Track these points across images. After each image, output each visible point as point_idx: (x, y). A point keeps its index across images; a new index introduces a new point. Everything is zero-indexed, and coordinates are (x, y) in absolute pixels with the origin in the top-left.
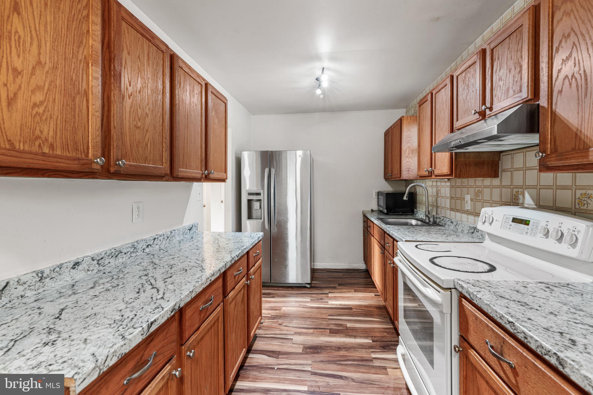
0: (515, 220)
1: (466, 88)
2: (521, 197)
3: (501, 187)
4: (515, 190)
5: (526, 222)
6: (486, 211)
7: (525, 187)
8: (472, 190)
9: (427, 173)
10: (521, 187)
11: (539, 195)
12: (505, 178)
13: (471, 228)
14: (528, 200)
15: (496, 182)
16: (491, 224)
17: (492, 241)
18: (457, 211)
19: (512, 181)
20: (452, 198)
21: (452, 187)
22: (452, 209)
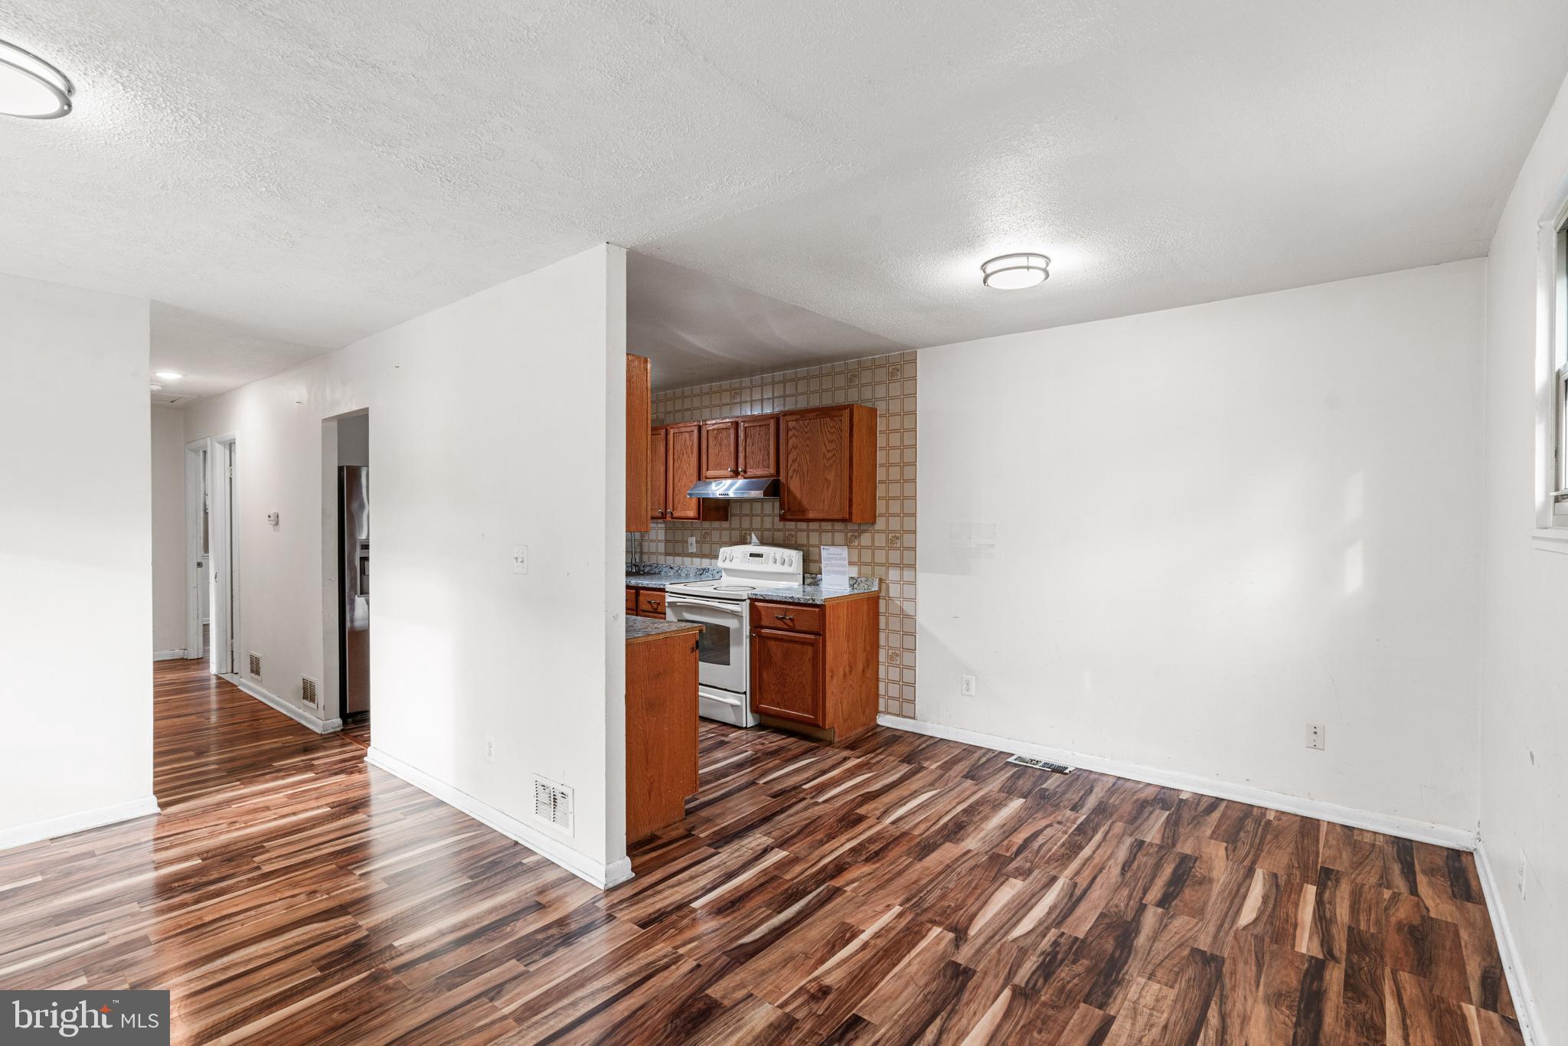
0: (752, 555)
1: (718, 444)
2: (748, 537)
3: (731, 529)
4: (743, 532)
5: (760, 556)
6: (724, 551)
7: (751, 529)
8: (697, 533)
9: (660, 515)
10: (749, 529)
11: (762, 535)
12: (735, 522)
13: (699, 570)
14: (754, 539)
15: (725, 524)
16: (731, 561)
17: (729, 575)
18: (678, 555)
19: (740, 524)
20: (667, 541)
21: (667, 529)
22: (667, 554)
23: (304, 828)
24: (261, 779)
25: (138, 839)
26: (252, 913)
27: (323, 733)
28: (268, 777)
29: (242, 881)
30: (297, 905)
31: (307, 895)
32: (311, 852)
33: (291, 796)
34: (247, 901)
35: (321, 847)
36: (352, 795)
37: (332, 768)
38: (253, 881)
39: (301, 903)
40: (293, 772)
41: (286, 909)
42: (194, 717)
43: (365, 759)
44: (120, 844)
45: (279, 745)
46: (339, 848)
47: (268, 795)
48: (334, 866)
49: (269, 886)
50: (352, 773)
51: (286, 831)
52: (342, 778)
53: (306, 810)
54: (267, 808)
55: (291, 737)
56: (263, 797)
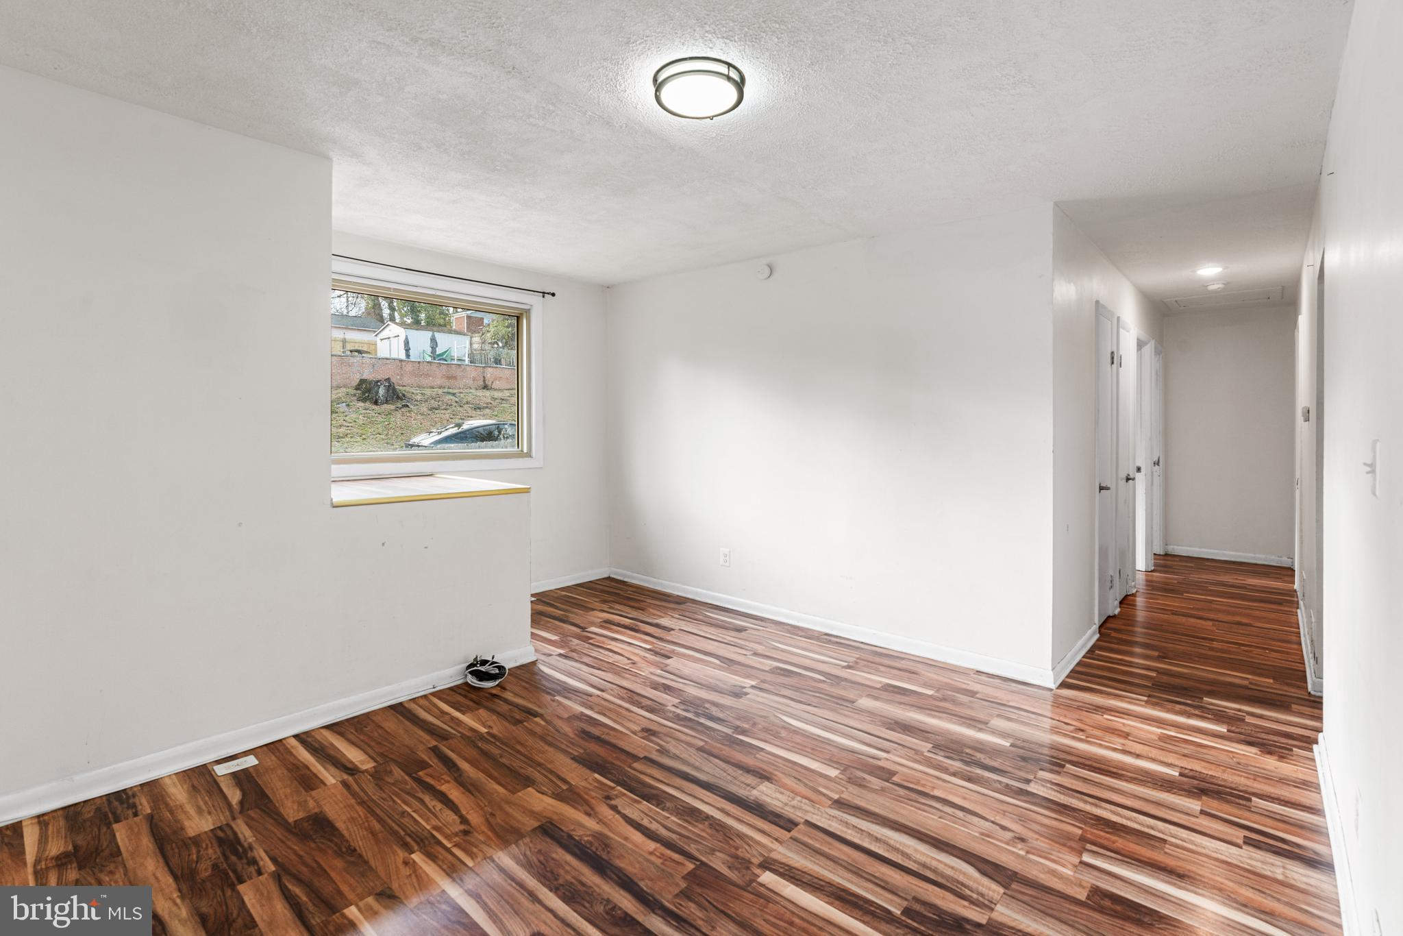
23: (1123, 775)
24: (1170, 705)
25: (1009, 701)
26: (960, 814)
27: (1312, 692)
28: (1178, 707)
29: (1000, 782)
30: (993, 838)
31: (1016, 838)
32: (1086, 802)
33: (1164, 738)
34: (975, 802)
35: (1104, 804)
36: (1225, 776)
37: (1259, 735)
38: (1008, 790)
39: (998, 840)
40: (1210, 716)
41: (982, 834)
42: (1210, 623)
43: (1315, 747)
44: (996, 698)
45: (1246, 683)
46: (1114, 818)
47: (1149, 725)
48: (1079, 832)
49: (1008, 803)
50: (1270, 753)
51: (1103, 766)
52: (1251, 751)
53: (1153, 760)
54: (1126, 735)
55: (1271, 681)
56: (1142, 723)
